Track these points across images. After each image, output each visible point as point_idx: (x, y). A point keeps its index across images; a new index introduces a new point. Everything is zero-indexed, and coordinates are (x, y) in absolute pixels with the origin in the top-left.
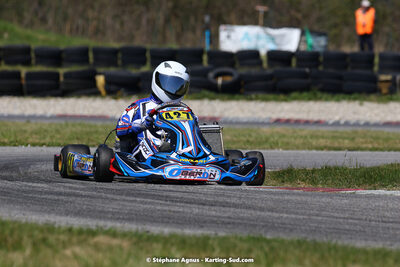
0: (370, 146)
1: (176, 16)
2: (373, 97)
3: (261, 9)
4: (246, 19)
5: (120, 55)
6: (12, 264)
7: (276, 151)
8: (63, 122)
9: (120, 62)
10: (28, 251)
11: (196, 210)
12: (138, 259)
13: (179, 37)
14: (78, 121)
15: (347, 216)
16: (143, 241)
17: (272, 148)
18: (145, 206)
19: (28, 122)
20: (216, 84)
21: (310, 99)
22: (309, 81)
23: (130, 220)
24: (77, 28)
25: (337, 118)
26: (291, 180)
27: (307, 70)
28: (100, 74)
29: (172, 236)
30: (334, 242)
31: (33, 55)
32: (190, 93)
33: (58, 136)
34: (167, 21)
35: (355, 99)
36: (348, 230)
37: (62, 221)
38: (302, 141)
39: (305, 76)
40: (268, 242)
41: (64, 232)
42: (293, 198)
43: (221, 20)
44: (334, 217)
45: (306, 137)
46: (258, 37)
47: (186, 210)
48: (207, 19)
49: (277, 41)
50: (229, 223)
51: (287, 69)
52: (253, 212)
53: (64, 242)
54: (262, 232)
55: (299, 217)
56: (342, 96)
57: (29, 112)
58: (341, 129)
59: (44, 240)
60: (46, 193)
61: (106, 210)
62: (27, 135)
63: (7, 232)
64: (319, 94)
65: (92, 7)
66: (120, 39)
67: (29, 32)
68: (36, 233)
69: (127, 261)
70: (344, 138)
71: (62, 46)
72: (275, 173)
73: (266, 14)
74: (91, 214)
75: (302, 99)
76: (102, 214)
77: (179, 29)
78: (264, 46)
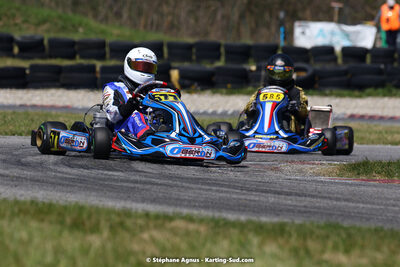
1: (251, 12)
3: (336, 5)
4: (321, 15)
5: (194, 50)
6: (90, 245)
9: (194, 57)
10: (106, 233)
11: (272, 199)
12: (215, 243)
13: (253, 32)
16: (219, 227)
18: (221, 195)
21: (384, 96)
22: (383, 77)
23: (206, 207)
24: (152, 24)
26: (366, 173)
27: (382, 66)
28: (175, 68)
29: (249, 222)
31: (107, 49)
34: (242, 17)
37: (139, 207)
38: (376, 136)
39: (380, 72)
40: (346, 229)
41: (140, 217)
42: (369, 189)
43: (295, 16)
45: (380, 132)
46: (333, 33)
47: (262, 199)
48: (282, 15)
49: (353, 37)
50: (305, 212)
51: (363, 65)
52: (329, 202)
53: (141, 227)
54: (339, 220)
55: (374, 207)
59: (122, 224)
60: (122, 181)
61: (182, 198)
63: (85, 216)
64: (394, 91)
65: (167, 3)
66: (195, 34)
67: (103, 27)
68: (113, 216)
69: (204, 245)
72: (350, 165)
73: (340, 10)
74: (167, 201)
75: (377, 95)
76: (178, 202)
77: (253, 25)
78: (338, 43)
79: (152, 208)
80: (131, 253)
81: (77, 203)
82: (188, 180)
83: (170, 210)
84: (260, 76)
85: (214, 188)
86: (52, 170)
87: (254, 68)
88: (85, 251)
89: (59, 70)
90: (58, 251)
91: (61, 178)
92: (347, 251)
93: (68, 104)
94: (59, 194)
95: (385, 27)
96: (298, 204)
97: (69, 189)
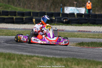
1: (54, 4)
4: (71, 5)
5: (39, 14)
6: (12, 64)
7: (79, 38)
8: (24, 30)
9: (39, 16)
10: (16, 60)
11: (59, 52)
12: (44, 63)
13: (54, 9)
14: (28, 30)
15: (97, 53)
16: (45, 59)
17: (78, 37)
18: (46, 51)
19: (15, 30)
20: (63, 21)
21: (87, 26)
22: (87, 21)
23: (42, 54)
24: (28, 7)
25: (94, 30)
26: (83, 45)
27: (87, 18)
28: (34, 18)
29: (53, 58)
30: (94, 60)
31: (17, 13)
32: (57, 23)
34: (51, 5)
35: (99, 26)
36: (98, 57)
37: (25, 54)
38: (85, 36)
39: (86, 20)
40: (78, 60)
41: (25, 56)
42: (84, 49)
43: (65, 5)
44: (94, 54)
45: (86, 35)
46: (74, 10)
47: (56, 52)
48: (61, 5)
49: (79, 11)
50: (67, 55)
51: (82, 18)
52: (73, 52)
53: (25, 59)
54: (76, 57)
55: (85, 54)
56: (95, 25)
57: (16, 28)
58: (95, 33)
59: (20, 58)
60: (20, 47)
62: (15, 33)
64: (90, 24)
65: (32, 2)
66: (39, 10)
67: (16, 8)
68: (18, 56)
69: (41, 63)
70: (96, 35)
71: (24, 11)
72: (79, 43)
73: (76, 4)
74: (32, 52)
75: (85, 25)
76: (35, 52)
77: (54, 8)
78: (76, 12)
79: (28, 54)
80: (23, 65)
81: (9, 53)
82: (37, 47)
83: (33, 54)
84: (56, 20)
85: (44, 49)
86: (2, 44)
87: (54, 18)
88: (11, 65)
89: (4, 19)
90: (4, 65)
91: (5, 46)
92: (78, 65)
93: (6, 27)
94: (4, 50)
95: (87, 8)
96: (65, 53)
97: (7, 49)
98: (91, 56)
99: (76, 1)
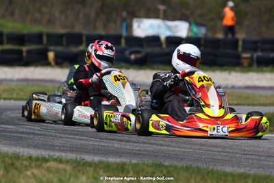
0: (235, 102)
1: (104, 12)
2: (237, 68)
3: (162, 7)
4: (151, 14)
5: (64, 39)
8: (25, 84)
9: (64, 43)
11: (117, 145)
12: (76, 177)
13: (105, 26)
14: (36, 83)
15: (219, 150)
16: (80, 166)
18: (82, 142)
19: (1, 83)
20: (130, 59)
23: (71, 151)
24: (35, 20)
28: (51, 51)
29: (100, 162)
30: (211, 167)
33: (22, 93)
34: (97, 15)
35: (225, 70)
36: (221, 160)
37: (25, 151)
40: (166, 167)
41: (26, 159)
43: (133, 15)
44: (211, 151)
46: (159, 27)
47: (109, 145)
48: (124, 14)
49: (173, 29)
50: (139, 154)
52: (155, 146)
53: (26, 166)
54: (162, 160)
55: (186, 150)
56: (216, 68)
59: (12, 165)
60: (14, 132)
61: (55, 144)
65: (46, 5)
66: (64, 27)
67: (2, 22)
68: (7, 159)
69: (69, 179)
71: (25, 31)
73: (165, 11)
74: (45, 147)
76: (52, 147)
77: (105, 21)
78: (163, 33)
83: (46, 153)
85: (77, 137)
96: (134, 148)
98: (203, 157)
99: (163, 3)
